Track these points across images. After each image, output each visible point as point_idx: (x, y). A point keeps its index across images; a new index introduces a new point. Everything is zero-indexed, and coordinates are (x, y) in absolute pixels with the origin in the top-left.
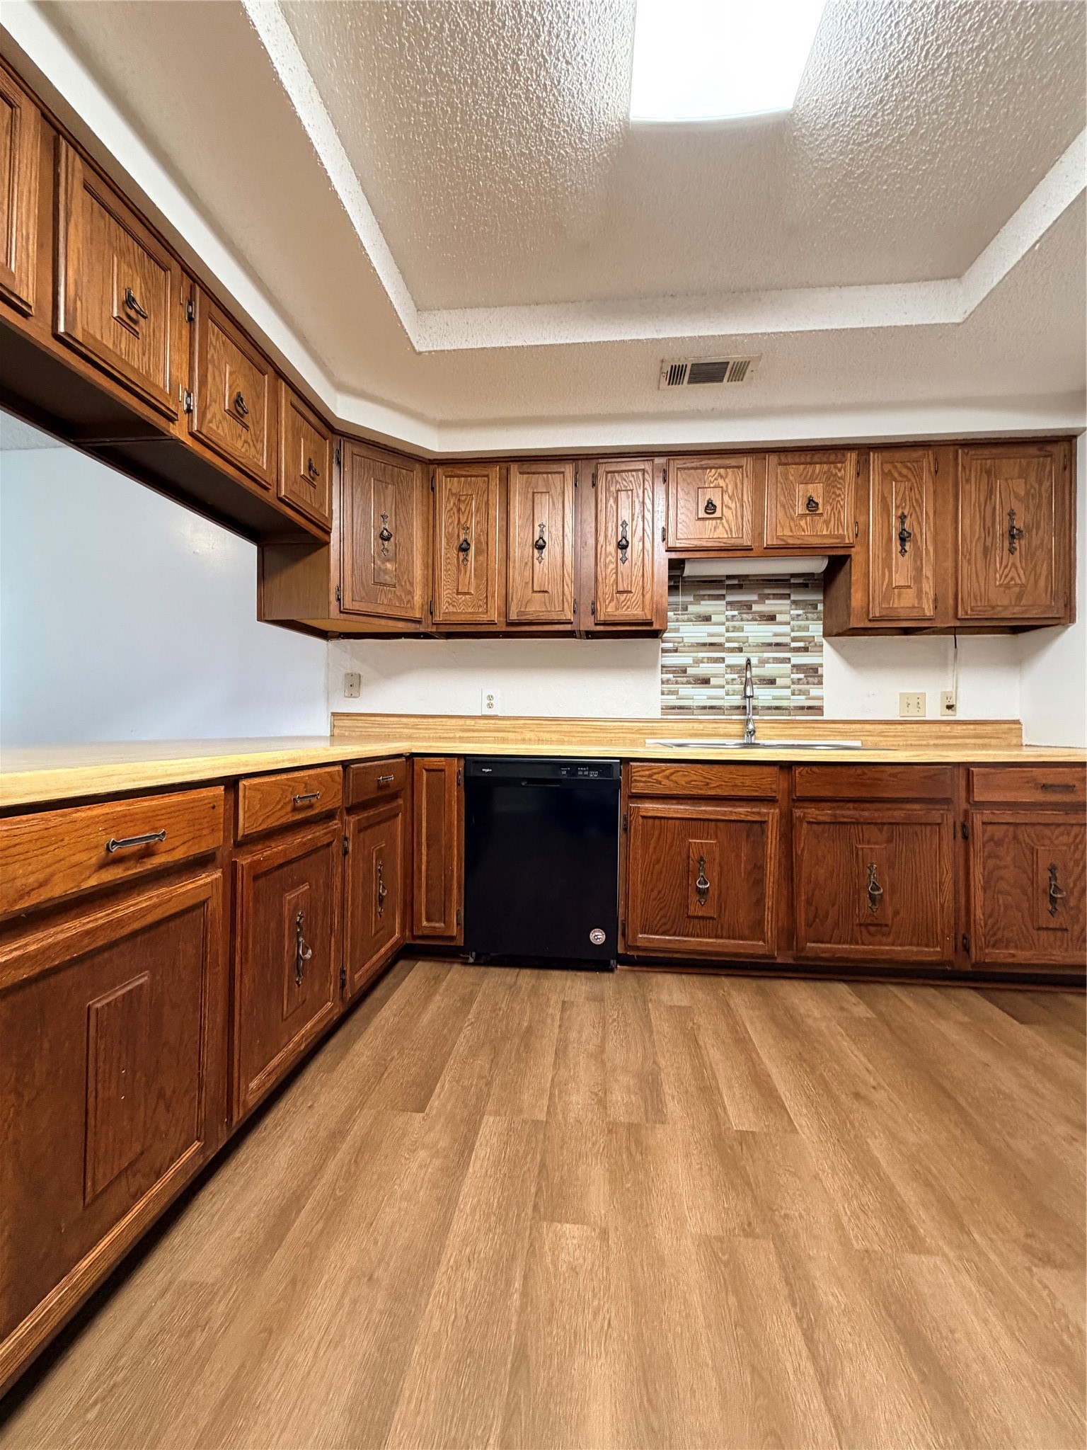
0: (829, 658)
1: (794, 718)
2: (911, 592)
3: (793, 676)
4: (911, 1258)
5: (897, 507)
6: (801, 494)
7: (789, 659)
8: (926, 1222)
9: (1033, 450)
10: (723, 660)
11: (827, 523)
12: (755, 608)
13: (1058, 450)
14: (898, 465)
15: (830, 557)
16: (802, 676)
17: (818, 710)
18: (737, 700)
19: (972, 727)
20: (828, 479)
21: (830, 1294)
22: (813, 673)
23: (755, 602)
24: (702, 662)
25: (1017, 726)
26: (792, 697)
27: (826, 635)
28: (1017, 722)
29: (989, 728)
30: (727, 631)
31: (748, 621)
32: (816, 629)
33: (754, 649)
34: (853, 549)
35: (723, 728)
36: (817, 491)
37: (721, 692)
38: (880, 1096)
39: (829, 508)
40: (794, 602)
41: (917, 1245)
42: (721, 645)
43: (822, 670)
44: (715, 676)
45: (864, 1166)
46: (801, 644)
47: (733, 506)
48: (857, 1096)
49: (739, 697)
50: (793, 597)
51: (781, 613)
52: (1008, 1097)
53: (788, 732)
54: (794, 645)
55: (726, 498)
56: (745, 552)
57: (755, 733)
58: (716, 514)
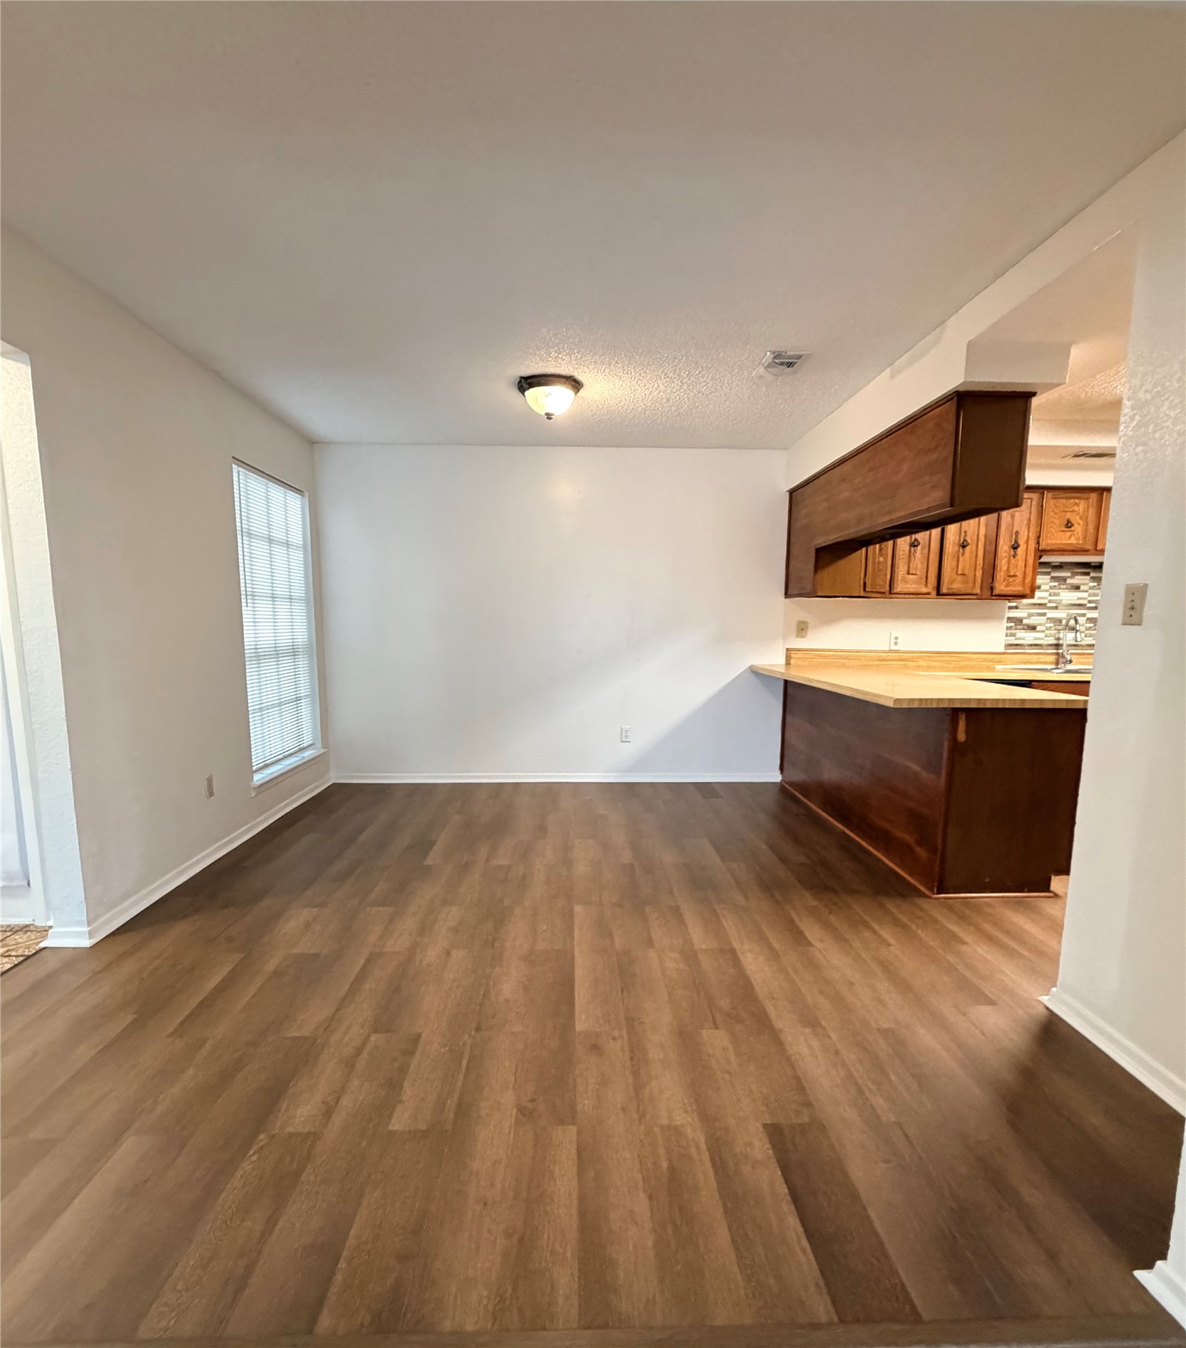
1: (1084, 651)
3: (1087, 625)
10: (1044, 614)
12: (1069, 581)
16: (1092, 626)
18: (1052, 641)
23: (1069, 577)
24: (1033, 616)
26: (1085, 640)
30: (1050, 595)
31: (1063, 589)
33: (1065, 608)
35: (1043, 658)
37: (1042, 635)
40: (1092, 578)
42: (1045, 604)
44: (1040, 625)
46: (1094, 606)
47: (1081, 523)
49: (1052, 638)
50: (1092, 575)
51: (1084, 584)
54: (1089, 605)
55: (1078, 518)
56: (1084, 551)
57: (1071, 661)
58: (1072, 529)
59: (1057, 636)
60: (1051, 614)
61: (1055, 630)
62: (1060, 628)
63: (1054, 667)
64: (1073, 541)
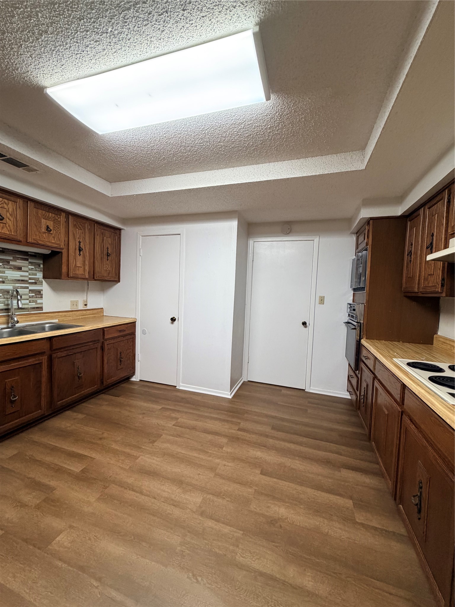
0: (45, 288)
1: (30, 312)
2: (81, 269)
3: (30, 294)
4: (137, 461)
5: (78, 238)
6: (44, 223)
7: (28, 287)
8: (134, 453)
9: (112, 230)
11: (54, 238)
12: (11, 263)
13: (118, 232)
14: (79, 223)
15: (52, 251)
16: (34, 294)
17: (41, 308)
19: (91, 311)
20: (54, 220)
21: (130, 481)
22: (39, 293)
23: (11, 260)
25: (101, 310)
26: (30, 304)
27: (44, 277)
28: (102, 309)
29: (96, 311)
31: (8, 269)
32: (40, 275)
33: (11, 282)
34: (63, 250)
36: (50, 224)
38: (105, 435)
39: (55, 232)
40: (30, 262)
41: (136, 458)
43: (43, 293)
45: (115, 453)
46: (33, 281)
47: (12, 218)
48: (101, 439)
49: (3, 305)
50: (29, 260)
51: (24, 266)
53: (28, 319)
54: (30, 281)
55: (8, 215)
56: (18, 242)
57: (18, 322)
58: (3, 221)
59: (6, 303)
61: (4, 298)
62: (9, 297)
63: (5, 326)
64: (5, 231)
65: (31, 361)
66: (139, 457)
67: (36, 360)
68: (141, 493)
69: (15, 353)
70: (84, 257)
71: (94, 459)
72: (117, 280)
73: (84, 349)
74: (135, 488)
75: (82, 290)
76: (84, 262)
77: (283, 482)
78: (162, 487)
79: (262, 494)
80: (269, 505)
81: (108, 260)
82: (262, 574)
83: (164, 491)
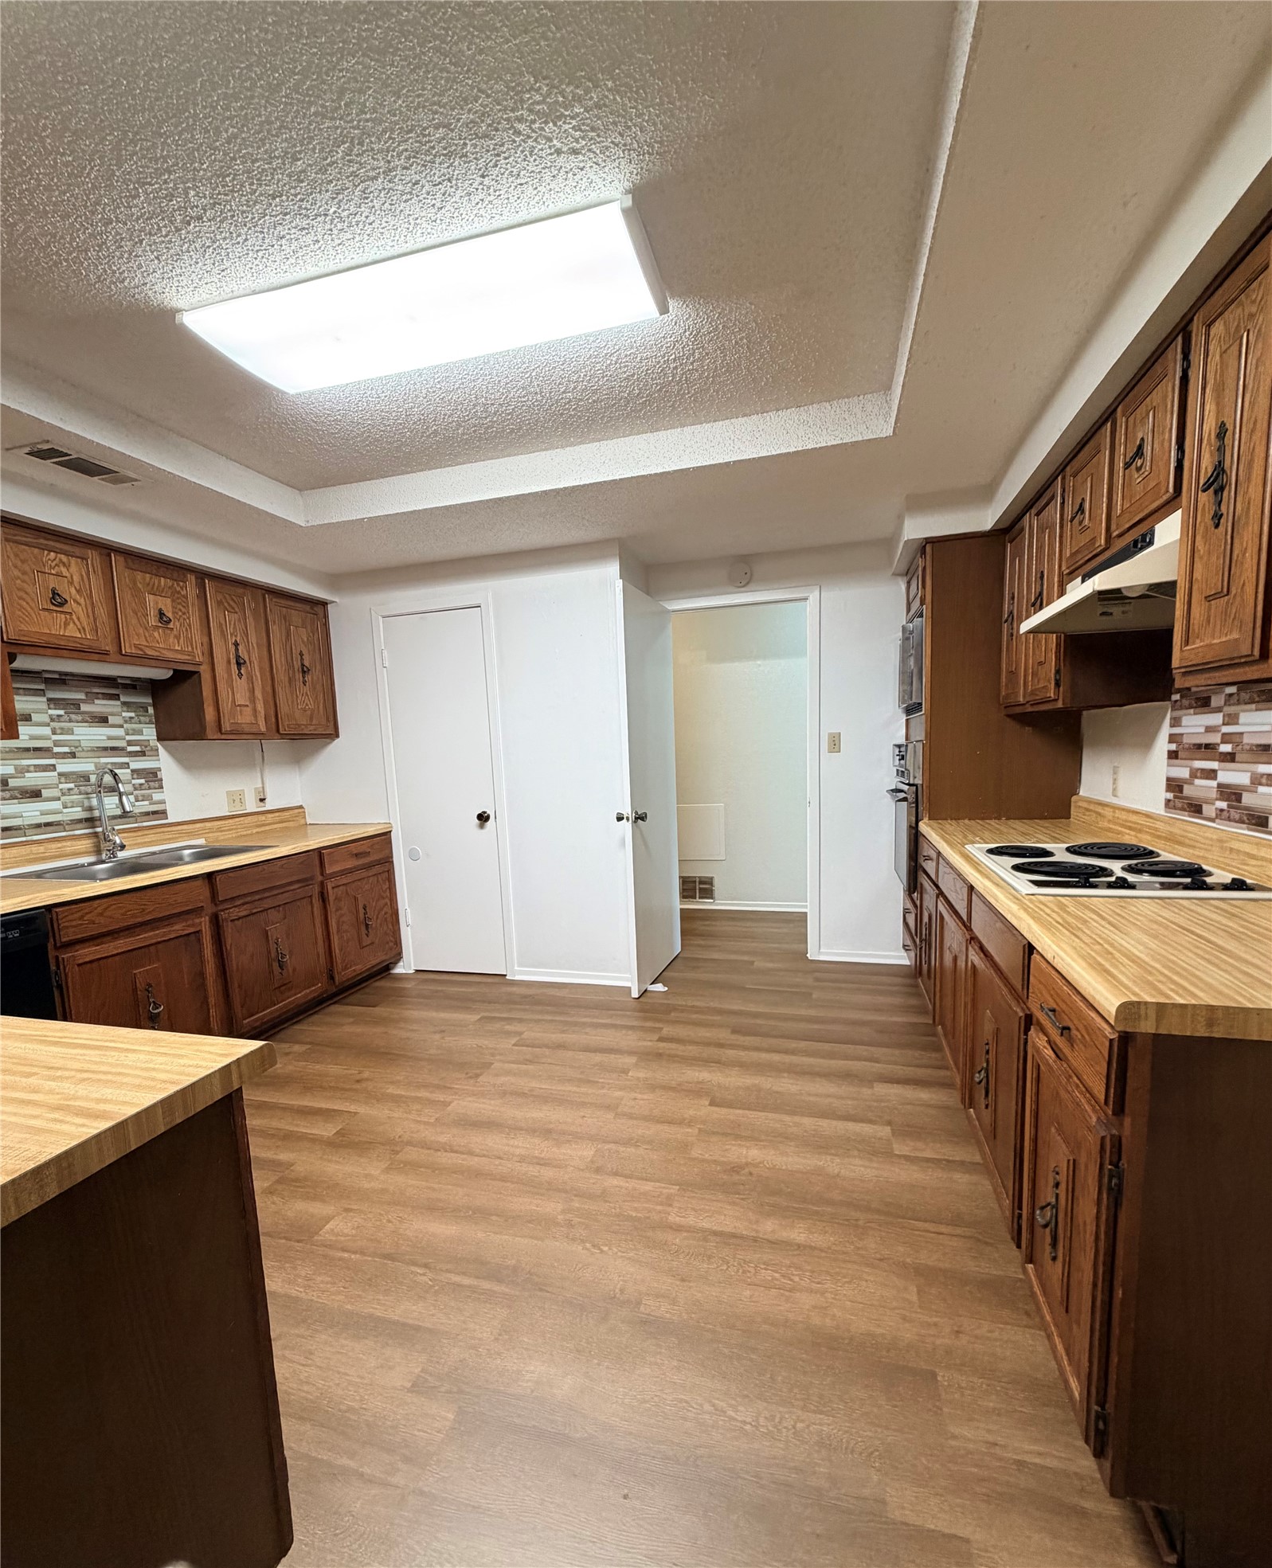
0: (165, 762)
1: (140, 824)
2: (248, 711)
3: (134, 782)
4: (449, 1108)
5: (231, 635)
6: (152, 605)
7: (129, 764)
8: (439, 1096)
9: (308, 608)
10: (53, 767)
11: (178, 638)
12: (84, 707)
13: (319, 609)
14: (227, 596)
15: (175, 670)
16: (142, 781)
17: (163, 813)
18: (78, 813)
19: (277, 814)
20: (173, 594)
21: (443, 1139)
22: (153, 777)
23: (83, 701)
24: (28, 772)
25: (300, 810)
26: (137, 803)
27: (160, 738)
28: (301, 807)
29: (287, 814)
30: (54, 733)
31: (78, 722)
32: (150, 733)
33: (90, 754)
34: (202, 667)
35: (69, 846)
36: (166, 605)
37: (57, 805)
38: (366, 1075)
39: (178, 624)
40: (124, 704)
41: (446, 1104)
42: (49, 750)
43: (163, 775)
44: (47, 787)
45: (397, 1100)
46: (137, 748)
47: (82, 601)
48: (358, 1081)
49: (79, 809)
50: (123, 699)
51: (112, 714)
52: (408, 1038)
53: (140, 840)
54: (130, 749)
55: (73, 592)
56: (102, 655)
57: (123, 847)
58: (66, 608)
59: (86, 804)
60: (65, 766)
61: (80, 793)
62: (89, 789)
63: (92, 859)
64: (72, 631)
65: (179, 928)
66: (450, 1103)
67: (188, 926)
68: (471, 1153)
69: (144, 910)
70: (250, 680)
71: (356, 1113)
72: (332, 733)
73: (282, 899)
74: (456, 1148)
75: (247, 764)
76: (252, 691)
77: (755, 1113)
78: (511, 1142)
79: (714, 1133)
80: (727, 1147)
81: (304, 683)
82: (715, 1233)
83: (517, 1147)
